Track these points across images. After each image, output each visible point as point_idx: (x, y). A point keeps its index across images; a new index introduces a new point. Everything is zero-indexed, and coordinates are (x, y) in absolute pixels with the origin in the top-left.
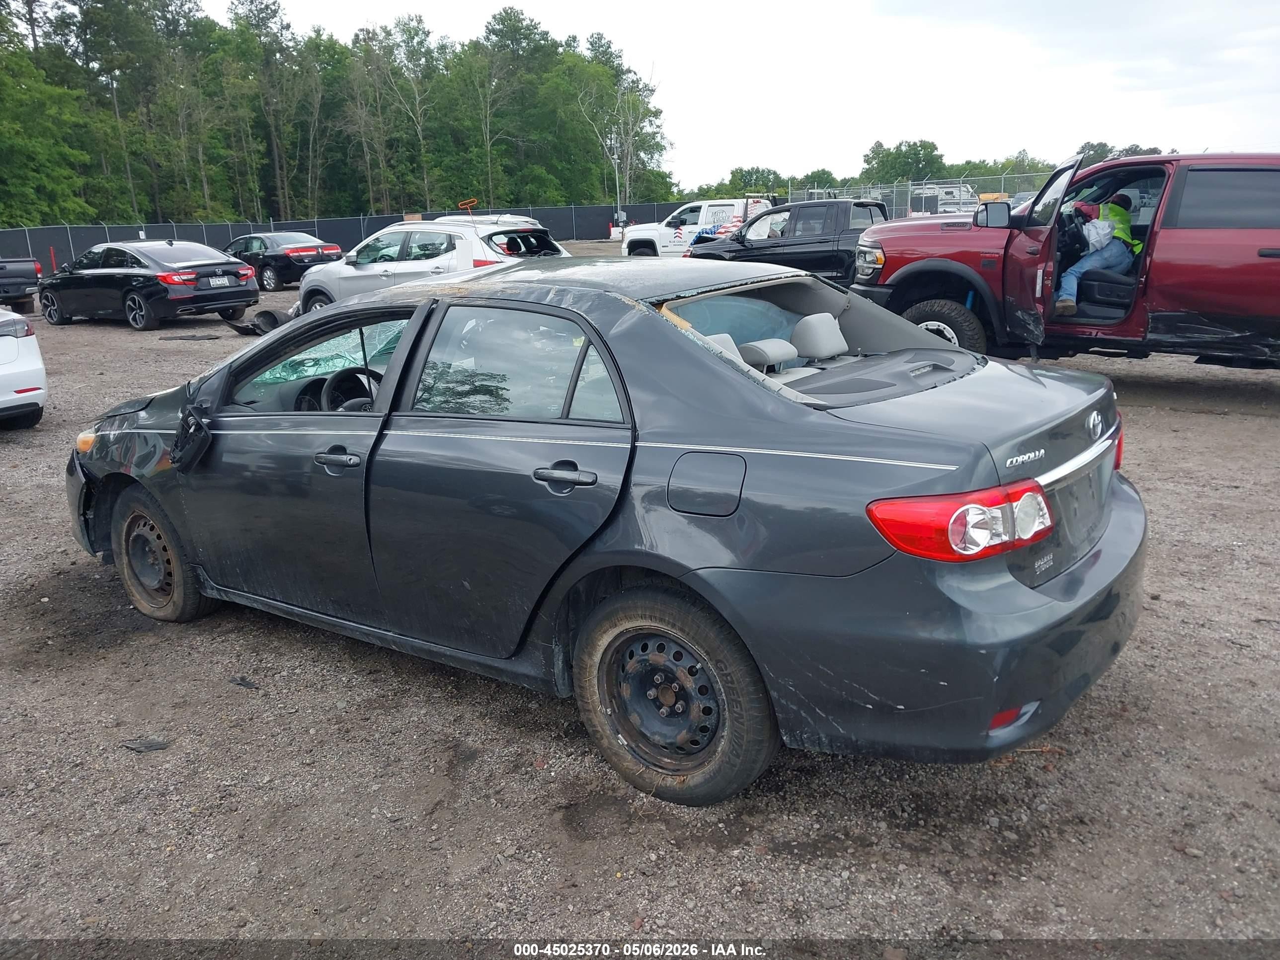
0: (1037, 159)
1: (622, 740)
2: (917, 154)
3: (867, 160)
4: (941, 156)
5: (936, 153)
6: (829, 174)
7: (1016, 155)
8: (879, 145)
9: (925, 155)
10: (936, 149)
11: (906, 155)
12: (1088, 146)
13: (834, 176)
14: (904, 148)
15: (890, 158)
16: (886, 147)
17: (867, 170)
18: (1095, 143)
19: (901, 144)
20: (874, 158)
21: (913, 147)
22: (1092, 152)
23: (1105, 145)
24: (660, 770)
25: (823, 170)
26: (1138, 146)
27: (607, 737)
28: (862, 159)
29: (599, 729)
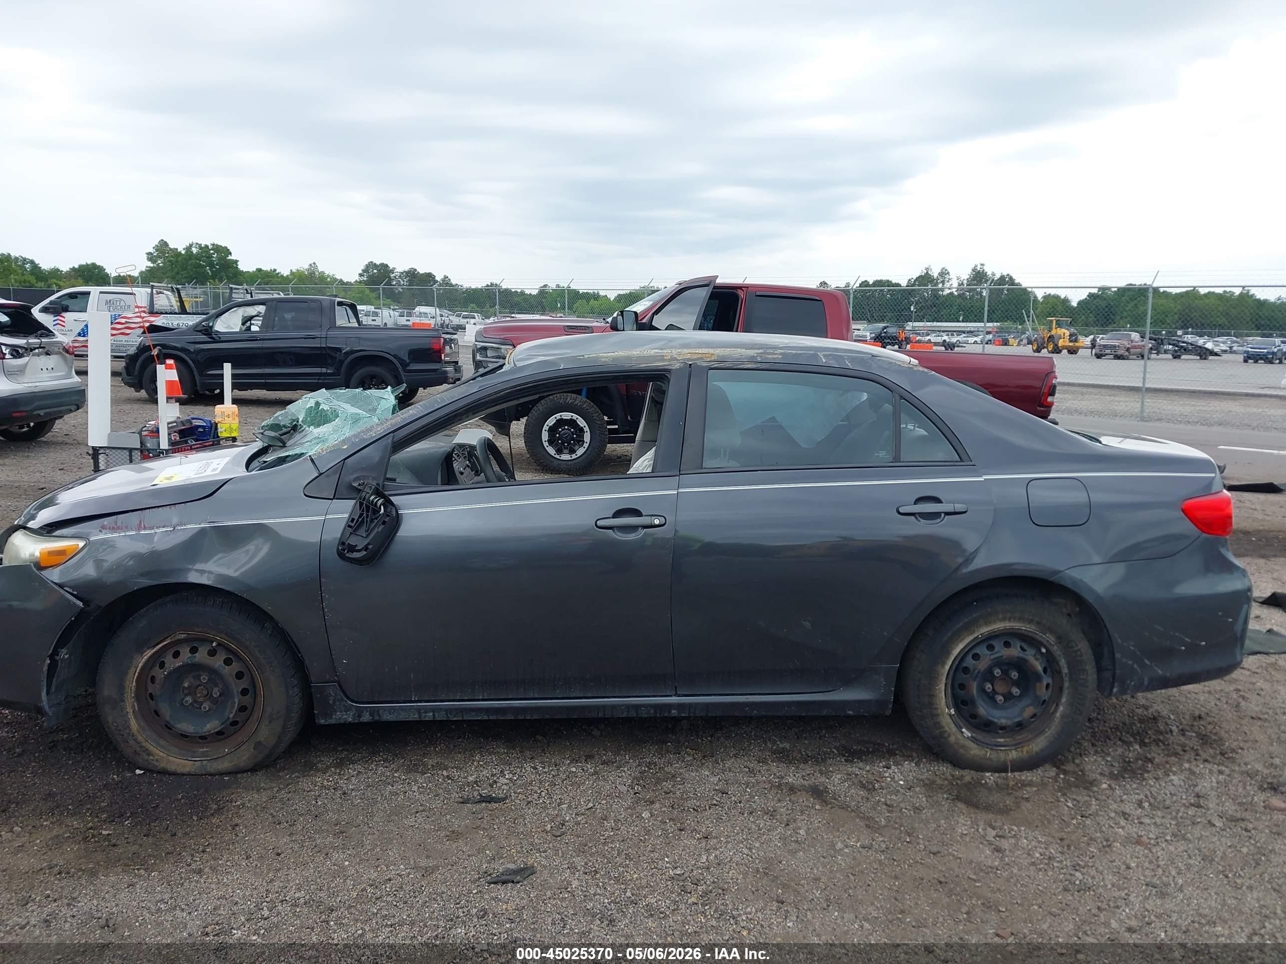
0: (327, 273)
1: (967, 733)
2: (210, 257)
3: (151, 257)
4: (236, 261)
5: (230, 257)
6: (101, 269)
7: (307, 267)
8: (163, 244)
9: (219, 259)
10: (230, 254)
11: (197, 257)
12: (371, 265)
13: (108, 271)
14: (194, 250)
15: (180, 259)
16: (172, 246)
17: (152, 268)
18: (378, 263)
19: (191, 245)
20: (159, 257)
21: (204, 249)
22: (375, 271)
23: (387, 266)
24: (1003, 748)
25: (94, 265)
26: (416, 270)
27: (954, 734)
28: (145, 257)
29: (947, 729)
